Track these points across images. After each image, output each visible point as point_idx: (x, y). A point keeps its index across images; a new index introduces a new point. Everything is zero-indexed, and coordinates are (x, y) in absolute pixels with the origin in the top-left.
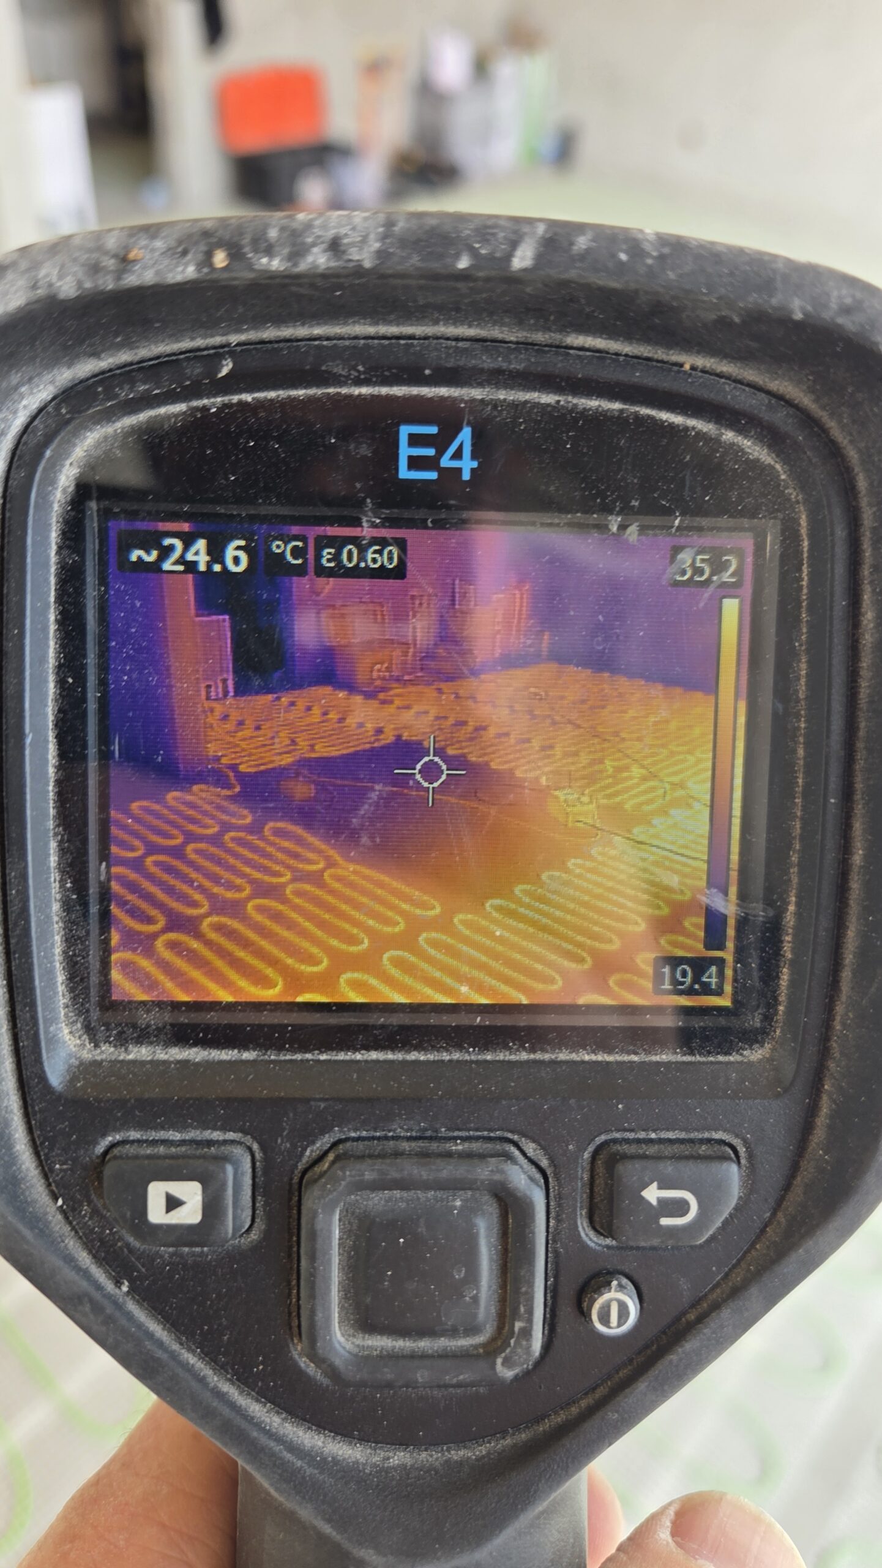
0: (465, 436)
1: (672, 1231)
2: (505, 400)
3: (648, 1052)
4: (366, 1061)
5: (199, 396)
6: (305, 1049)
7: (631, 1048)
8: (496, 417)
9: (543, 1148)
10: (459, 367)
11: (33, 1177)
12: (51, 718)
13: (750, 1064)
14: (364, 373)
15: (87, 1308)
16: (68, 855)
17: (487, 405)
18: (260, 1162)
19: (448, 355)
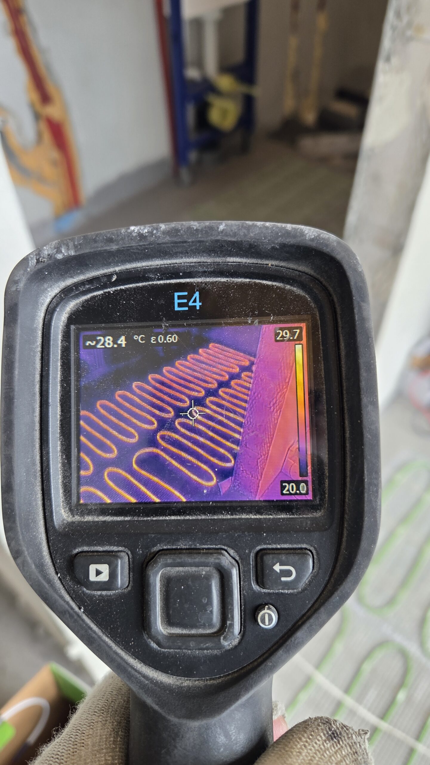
0: (197, 294)
1: (286, 583)
2: (209, 281)
3: (276, 514)
4: (170, 520)
5: (107, 288)
6: (148, 516)
7: (270, 513)
8: (206, 287)
9: (237, 552)
10: (191, 271)
11: (49, 565)
12: (59, 398)
13: (316, 518)
14: (160, 276)
15: (68, 616)
16: (64, 446)
17: (203, 283)
18: (131, 559)
19: (187, 268)
